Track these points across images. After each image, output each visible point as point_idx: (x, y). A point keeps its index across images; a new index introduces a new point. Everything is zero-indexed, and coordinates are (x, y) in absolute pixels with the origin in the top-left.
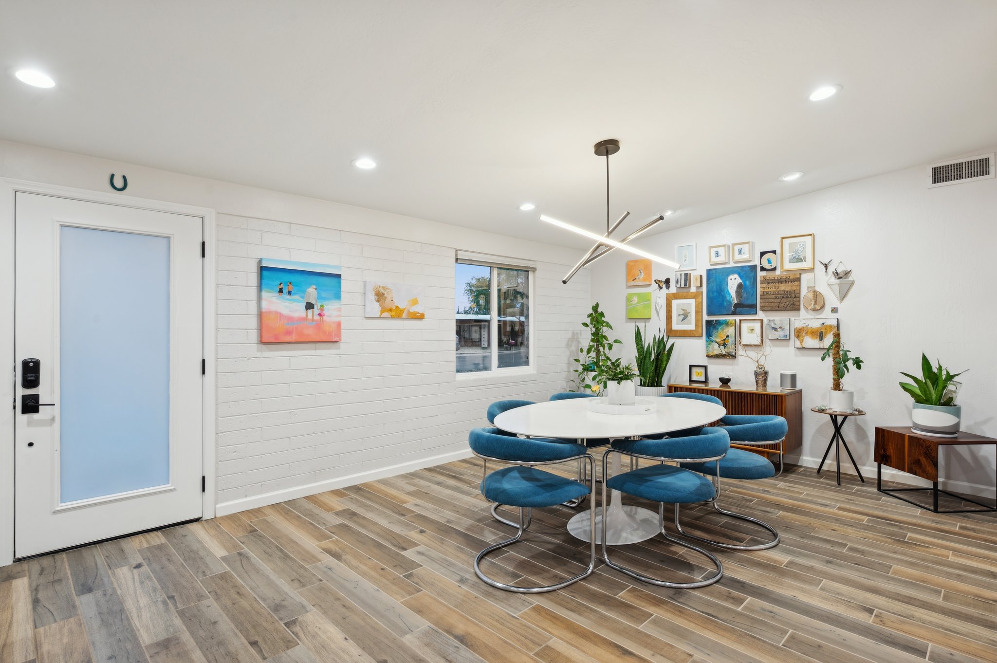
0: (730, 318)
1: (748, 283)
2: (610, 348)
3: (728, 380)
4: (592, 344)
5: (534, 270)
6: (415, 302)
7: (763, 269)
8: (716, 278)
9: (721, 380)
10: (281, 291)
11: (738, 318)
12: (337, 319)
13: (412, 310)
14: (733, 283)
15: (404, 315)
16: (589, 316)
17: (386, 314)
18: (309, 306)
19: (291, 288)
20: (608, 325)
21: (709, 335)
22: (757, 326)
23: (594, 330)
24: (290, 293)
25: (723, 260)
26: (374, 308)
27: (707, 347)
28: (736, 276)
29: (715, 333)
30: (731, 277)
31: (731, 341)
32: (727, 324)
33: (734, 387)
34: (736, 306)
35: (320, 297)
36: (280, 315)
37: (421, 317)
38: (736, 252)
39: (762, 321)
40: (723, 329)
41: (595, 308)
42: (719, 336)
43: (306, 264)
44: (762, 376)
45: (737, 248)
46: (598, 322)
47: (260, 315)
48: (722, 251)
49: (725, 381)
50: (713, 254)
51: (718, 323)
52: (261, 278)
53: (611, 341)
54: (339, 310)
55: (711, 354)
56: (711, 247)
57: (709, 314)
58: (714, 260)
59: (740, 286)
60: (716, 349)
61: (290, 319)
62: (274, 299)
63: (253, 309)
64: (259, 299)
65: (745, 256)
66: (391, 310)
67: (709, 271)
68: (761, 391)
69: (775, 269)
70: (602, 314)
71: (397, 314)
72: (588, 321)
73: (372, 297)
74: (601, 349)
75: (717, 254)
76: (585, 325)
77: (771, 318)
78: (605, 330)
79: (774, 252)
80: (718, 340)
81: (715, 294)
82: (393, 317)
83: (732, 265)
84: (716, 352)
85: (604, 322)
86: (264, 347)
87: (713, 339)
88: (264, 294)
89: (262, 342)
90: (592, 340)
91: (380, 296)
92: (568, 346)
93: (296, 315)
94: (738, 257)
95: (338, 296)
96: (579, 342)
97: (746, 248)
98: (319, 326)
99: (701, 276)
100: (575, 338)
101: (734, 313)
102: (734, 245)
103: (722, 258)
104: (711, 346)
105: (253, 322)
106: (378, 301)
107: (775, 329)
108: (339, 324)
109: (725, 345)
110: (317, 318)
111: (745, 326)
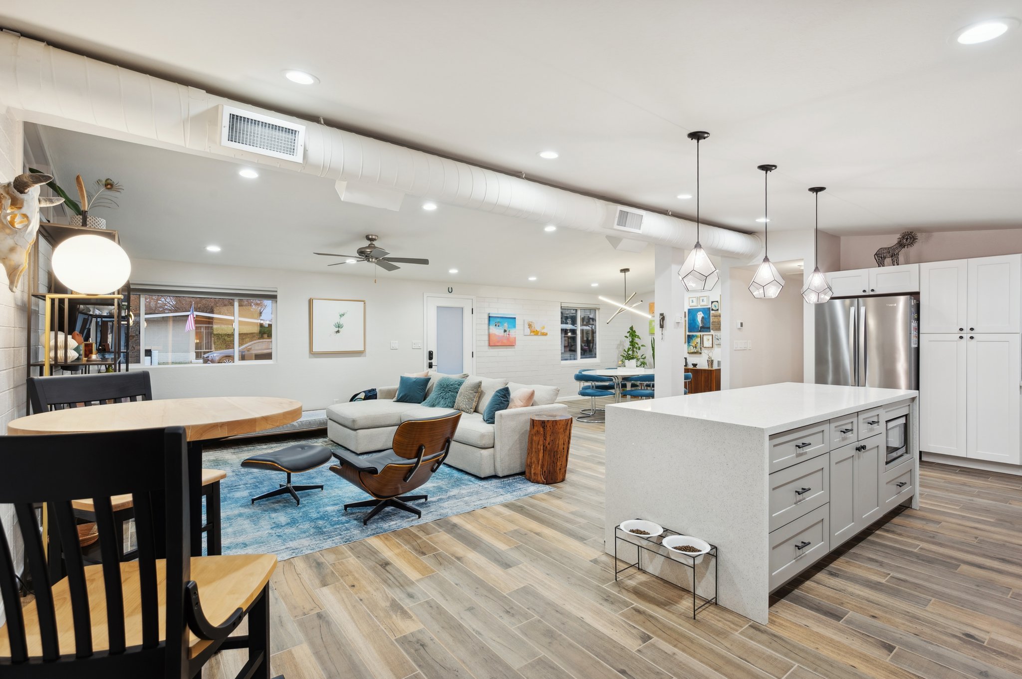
0: (698, 334)
1: (706, 316)
2: (639, 349)
3: (696, 365)
4: (630, 347)
5: (599, 309)
6: (544, 328)
7: (712, 310)
8: (692, 313)
9: (693, 364)
10: (496, 325)
11: (702, 334)
12: (515, 336)
13: (542, 332)
14: (700, 316)
15: (539, 334)
16: (628, 332)
17: (532, 334)
18: (505, 331)
19: (499, 324)
20: (639, 337)
21: (689, 342)
22: (711, 337)
23: (631, 340)
24: (498, 326)
25: (695, 305)
26: (528, 331)
27: (688, 348)
28: (701, 313)
29: (691, 341)
30: (699, 313)
31: (699, 345)
32: (696, 336)
33: (698, 367)
34: (701, 327)
35: (509, 327)
36: (495, 335)
37: (545, 334)
38: (701, 301)
39: (712, 335)
40: (695, 339)
41: (631, 328)
42: (693, 343)
43: (504, 314)
44: (711, 362)
45: (701, 298)
46: (633, 336)
47: (489, 335)
48: (694, 300)
49: (695, 365)
50: (691, 301)
51: (693, 336)
52: (489, 320)
53: (640, 346)
54: (515, 332)
55: (690, 352)
56: (689, 298)
57: (689, 331)
58: (692, 304)
59: (703, 318)
60: (693, 350)
61: (499, 336)
62: (494, 329)
63: (487, 333)
64: (489, 329)
65: (705, 303)
66: (534, 332)
67: (689, 310)
68: (710, 369)
69: (718, 310)
70: (635, 332)
71: (536, 333)
72: (628, 335)
73: (527, 326)
74: (635, 349)
75: (693, 302)
76: (626, 337)
77: (716, 334)
78: (637, 340)
79: (717, 302)
80: (693, 345)
81: (692, 321)
82: (535, 335)
83: (699, 307)
84: (692, 351)
85: (636, 335)
86: (490, 347)
87: (691, 344)
88: (491, 327)
89: (489, 345)
90: (630, 345)
91: (530, 326)
92: (618, 348)
93: (501, 335)
94: (702, 303)
95: (515, 327)
96: (624, 346)
97: (705, 299)
98: (508, 339)
99: (685, 312)
100: (621, 344)
101: (700, 331)
102: (700, 297)
103: (694, 304)
104: (690, 348)
105: (486, 338)
106: (529, 328)
107: (718, 339)
108: (515, 338)
109: (696, 347)
110: (508, 336)
111: (705, 338)
